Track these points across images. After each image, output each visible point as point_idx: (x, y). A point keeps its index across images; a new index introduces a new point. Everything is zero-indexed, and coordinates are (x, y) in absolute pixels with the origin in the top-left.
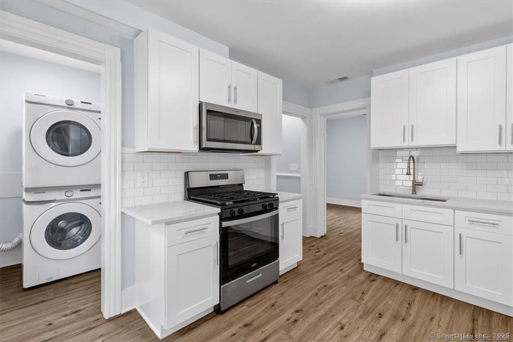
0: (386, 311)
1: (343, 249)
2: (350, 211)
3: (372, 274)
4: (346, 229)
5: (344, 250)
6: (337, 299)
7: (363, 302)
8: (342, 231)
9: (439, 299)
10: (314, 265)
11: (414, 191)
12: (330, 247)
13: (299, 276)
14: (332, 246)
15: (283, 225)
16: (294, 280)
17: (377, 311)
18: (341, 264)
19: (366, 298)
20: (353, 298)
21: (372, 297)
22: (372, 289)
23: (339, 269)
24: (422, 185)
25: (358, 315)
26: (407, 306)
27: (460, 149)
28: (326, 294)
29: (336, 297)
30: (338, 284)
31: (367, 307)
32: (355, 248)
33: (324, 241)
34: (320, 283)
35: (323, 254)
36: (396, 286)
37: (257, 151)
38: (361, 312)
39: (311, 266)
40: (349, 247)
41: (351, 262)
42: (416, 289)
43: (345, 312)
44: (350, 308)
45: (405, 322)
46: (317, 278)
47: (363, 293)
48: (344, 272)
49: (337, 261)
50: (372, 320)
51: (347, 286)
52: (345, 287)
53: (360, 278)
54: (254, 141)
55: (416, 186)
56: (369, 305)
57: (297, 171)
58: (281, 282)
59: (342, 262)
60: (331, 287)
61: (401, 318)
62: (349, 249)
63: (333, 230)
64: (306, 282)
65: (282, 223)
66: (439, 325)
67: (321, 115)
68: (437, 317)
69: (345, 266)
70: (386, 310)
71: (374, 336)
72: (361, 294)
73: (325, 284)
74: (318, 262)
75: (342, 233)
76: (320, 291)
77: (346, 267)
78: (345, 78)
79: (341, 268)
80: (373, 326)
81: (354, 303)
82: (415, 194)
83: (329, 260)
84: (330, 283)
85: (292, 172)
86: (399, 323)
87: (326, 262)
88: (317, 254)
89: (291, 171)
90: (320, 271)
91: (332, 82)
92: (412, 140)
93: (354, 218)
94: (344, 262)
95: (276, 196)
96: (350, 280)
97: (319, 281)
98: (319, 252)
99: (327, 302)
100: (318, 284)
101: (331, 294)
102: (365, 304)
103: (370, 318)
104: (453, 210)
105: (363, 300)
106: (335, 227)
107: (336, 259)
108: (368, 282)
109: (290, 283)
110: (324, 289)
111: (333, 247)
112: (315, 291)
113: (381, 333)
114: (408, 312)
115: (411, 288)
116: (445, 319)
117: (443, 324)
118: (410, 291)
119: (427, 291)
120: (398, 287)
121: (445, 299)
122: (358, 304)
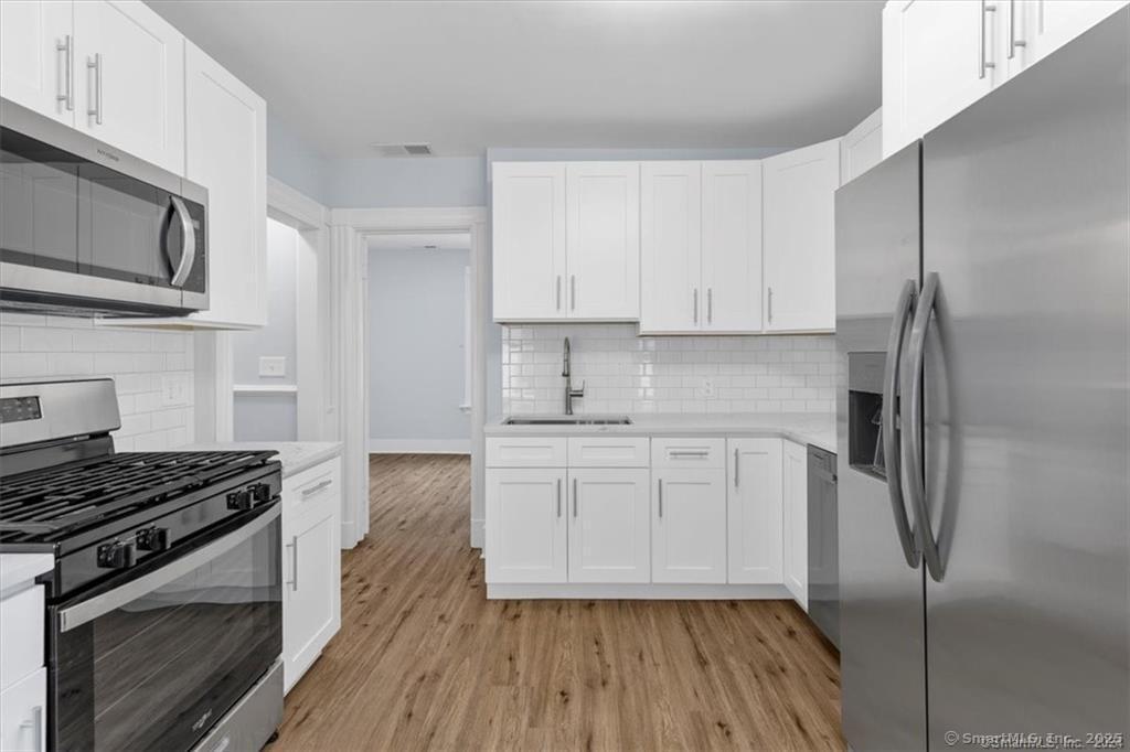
0: (570, 680)
1: (422, 564)
2: (403, 465)
3: (507, 603)
4: (409, 509)
5: (427, 565)
6: (462, 702)
7: (521, 681)
8: (401, 519)
9: (631, 610)
10: (371, 629)
11: (569, 408)
12: (391, 565)
13: (339, 680)
14: (392, 563)
15: (295, 545)
16: (329, 700)
17: (555, 689)
18: (434, 601)
19: (521, 665)
20: (497, 682)
21: (531, 658)
22: (523, 639)
23: (437, 619)
24: (581, 396)
25: (525, 721)
26: (595, 649)
27: (645, 328)
28: (434, 703)
29: (459, 698)
30: (450, 659)
31: (533, 688)
32: (447, 552)
33: (371, 555)
34: (406, 675)
35: (379, 590)
36: (559, 611)
37: (183, 312)
38: (528, 709)
39: (364, 636)
40: (435, 554)
41: (454, 590)
42: (590, 604)
43: (496, 727)
44: (500, 710)
45: (609, 687)
46: (391, 664)
47: (511, 659)
48: (450, 620)
49: (421, 597)
50: (555, 717)
51: (470, 656)
52: (467, 659)
53: (489, 622)
54: (179, 278)
55: (573, 398)
56: (535, 681)
57: (283, 377)
58: (288, 729)
59: (434, 597)
60: (437, 675)
61: (600, 681)
62: (434, 557)
63: (381, 518)
64: (366, 691)
65: (291, 541)
66: (655, 664)
67: (358, 230)
68: (646, 651)
69: (445, 604)
70: (568, 678)
72: (508, 662)
73: (418, 674)
74: (375, 619)
75: (403, 522)
76: (414, 700)
77: (449, 606)
78: (424, 150)
79: (440, 613)
80: (563, 730)
81: (503, 693)
82: (571, 414)
83: (403, 600)
84: (430, 666)
85: (264, 379)
86: (601, 694)
87: (398, 607)
88: (365, 596)
89: (261, 377)
90: (390, 641)
91: (390, 151)
92: (573, 307)
93: (417, 479)
94: (439, 595)
95: (274, 458)
96: (470, 638)
97: (401, 672)
98: (367, 587)
99: (444, 722)
100: (402, 684)
101: (445, 696)
102: (526, 684)
103: (549, 718)
104: (648, 439)
105: (518, 674)
106: (384, 511)
107: (416, 593)
108: (509, 625)
109: (318, 717)
110: (422, 691)
111: (397, 564)
112: (401, 705)
113: (585, 741)
114: (602, 662)
115: (584, 607)
116: (657, 647)
117: (660, 659)
118: (586, 613)
119: (608, 603)
120: (564, 613)
121: (637, 605)
122: (512, 692)
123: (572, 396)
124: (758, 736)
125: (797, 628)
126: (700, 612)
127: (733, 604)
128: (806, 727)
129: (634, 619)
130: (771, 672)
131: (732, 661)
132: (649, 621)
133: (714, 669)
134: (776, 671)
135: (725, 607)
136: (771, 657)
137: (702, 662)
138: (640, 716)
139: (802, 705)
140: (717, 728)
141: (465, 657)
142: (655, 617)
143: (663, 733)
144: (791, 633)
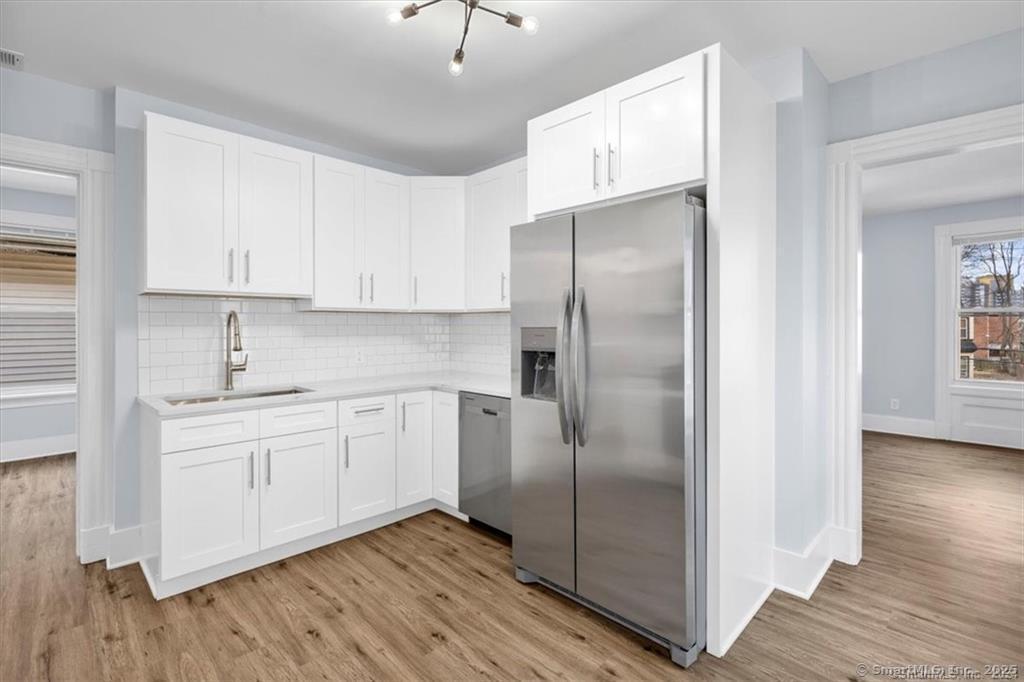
0: (309, 622)
7: (262, 642)
11: (228, 382)
17: (300, 633)
19: (250, 630)
20: (235, 653)
21: (258, 622)
22: (234, 614)
24: (244, 369)
25: (292, 664)
27: (318, 304)
30: (160, 664)
31: (279, 642)
36: (254, 581)
38: (286, 656)
41: (100, 610)
44: (260, 670)
45: (346, 611)
47: (235, 633)
48: (124, 636)
50: (317, 649)
52: (185, 654)
55: (234, 373)
56: (276, 636)
59: (75, 626)
61: (335, 611)
66: (370, 582)
68: (357, 577)
69: (98, 626)
70: (305, 620)
71: (355, 661)
72: (235, 636)
77: (109, 624)
80: (331, 653)
81: (254, 657)
82: (232, 389)
86: (343, 618)
92: (247, 280)
96: (170, 638)
102: (270, 642)
103: (311, 651)
104: (335, 402)
105: (254, 639)
108: (207, 610)
113: (355, 650)
114: (327, 598)
115: (278, 568)
116: (363, 571)
117: (371, 577)
118: (283, 573)
119: (298, 558)
120: (261, 580)
121: (325, 551)
122: (261, 653)
123: (230, 371)
124: (464, 591)
125: (448, 524)
126: (379, 538)
127: (398, 524)
128: (486, 574)
129: (330, 561)
130: (450, 555)
131: (422, 558)
132: (344, 557)
133: (413, 567)
134: (452, 553)
135: (394, 529)
136: (444, 547)
137: (404, 567)
138: (384, 616)
139: (476, 564)
140: (438, 598)
141: (179, 654)
142: (348, 553)
143: (406, 617)
144: (447, 529)
